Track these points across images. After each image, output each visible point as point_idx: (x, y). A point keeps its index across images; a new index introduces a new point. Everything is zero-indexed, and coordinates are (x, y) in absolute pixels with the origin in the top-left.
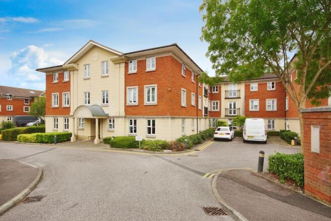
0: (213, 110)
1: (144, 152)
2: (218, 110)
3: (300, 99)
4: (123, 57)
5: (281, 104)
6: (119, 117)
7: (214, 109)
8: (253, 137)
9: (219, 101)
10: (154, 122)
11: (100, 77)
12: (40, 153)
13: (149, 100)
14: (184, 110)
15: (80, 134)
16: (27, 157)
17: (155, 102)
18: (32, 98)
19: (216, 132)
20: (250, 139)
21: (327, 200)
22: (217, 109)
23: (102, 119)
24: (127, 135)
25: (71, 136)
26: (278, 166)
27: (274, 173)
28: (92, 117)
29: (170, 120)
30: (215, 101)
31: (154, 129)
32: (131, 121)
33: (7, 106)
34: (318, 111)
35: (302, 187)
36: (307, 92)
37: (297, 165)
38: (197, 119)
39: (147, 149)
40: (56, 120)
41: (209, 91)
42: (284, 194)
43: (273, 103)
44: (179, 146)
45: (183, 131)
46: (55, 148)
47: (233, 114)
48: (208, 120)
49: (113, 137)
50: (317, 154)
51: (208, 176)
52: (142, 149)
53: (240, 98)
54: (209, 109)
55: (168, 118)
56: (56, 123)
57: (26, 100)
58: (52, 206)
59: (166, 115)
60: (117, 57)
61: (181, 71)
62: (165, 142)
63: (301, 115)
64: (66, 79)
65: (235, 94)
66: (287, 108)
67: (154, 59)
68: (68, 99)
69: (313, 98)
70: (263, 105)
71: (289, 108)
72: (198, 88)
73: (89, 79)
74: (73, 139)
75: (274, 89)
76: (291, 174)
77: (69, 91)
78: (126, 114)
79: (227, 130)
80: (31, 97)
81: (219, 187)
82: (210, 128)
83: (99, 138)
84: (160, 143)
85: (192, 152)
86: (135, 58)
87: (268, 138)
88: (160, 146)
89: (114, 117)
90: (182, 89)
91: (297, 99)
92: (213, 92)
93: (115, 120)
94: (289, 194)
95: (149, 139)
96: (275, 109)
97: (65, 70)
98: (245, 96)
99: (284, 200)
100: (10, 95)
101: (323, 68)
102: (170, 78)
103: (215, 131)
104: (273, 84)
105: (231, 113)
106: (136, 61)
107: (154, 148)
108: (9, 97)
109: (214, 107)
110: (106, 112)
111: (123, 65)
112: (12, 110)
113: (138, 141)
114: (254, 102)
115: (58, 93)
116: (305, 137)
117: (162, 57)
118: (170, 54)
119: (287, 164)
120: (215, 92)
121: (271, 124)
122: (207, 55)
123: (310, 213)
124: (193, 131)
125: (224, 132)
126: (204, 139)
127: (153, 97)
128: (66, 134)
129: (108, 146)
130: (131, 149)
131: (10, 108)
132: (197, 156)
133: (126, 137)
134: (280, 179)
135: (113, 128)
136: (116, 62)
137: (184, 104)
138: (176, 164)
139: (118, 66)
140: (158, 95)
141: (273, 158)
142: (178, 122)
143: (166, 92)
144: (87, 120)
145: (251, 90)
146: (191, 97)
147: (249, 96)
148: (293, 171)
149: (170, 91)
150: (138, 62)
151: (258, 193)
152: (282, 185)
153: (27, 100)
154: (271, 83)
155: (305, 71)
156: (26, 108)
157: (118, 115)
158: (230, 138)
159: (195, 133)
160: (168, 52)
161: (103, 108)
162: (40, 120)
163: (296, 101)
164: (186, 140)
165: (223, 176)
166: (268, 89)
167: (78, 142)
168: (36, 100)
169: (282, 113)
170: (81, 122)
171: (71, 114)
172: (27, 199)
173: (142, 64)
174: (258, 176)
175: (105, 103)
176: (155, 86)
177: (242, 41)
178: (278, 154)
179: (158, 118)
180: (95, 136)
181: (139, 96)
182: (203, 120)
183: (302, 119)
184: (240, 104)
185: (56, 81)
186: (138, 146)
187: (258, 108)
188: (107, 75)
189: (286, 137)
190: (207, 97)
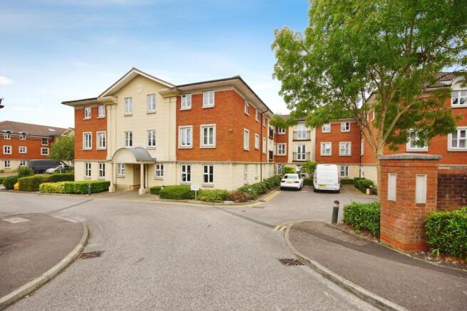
0: (278, 154)
1: (202, 204)
2: (285, 154)
3: (378, 145)
4: (175, 90)
5: (356, 149)
6: (169, 162)
7: (280, 153)
8: (324, 185)
9: (285, 144)
10: (211, 168)
11: (145, 114)
12: (73, 206)
13: (205, 142)
14: (246, 155)
15: (120, 182)
16: (60, 210)
17: (214, 145)
18: (52, 138)
19: (283, 180)
20: (322, 188)
21: (401, 247)
22: (283, 152)
23: (148, 164)
24: (179, 184)
25: (109, 185)
26: (354, 215)
27: (349, 224)
28: (136, 162)
29: (231, 166)
30: (282, 144)
31: (211, 177)
32: (184, 167)
33: (20, 147)
34: (395, 158)
35: (378, 236)
36: (386, 137)
37: (374, 214)
38: (261, 164)
39: (204, 200)
40: (88, 166)
41: (274, 132)
42: (360, 243)
43: (347, 146)
44: (242, 196)
45: (245, 179)
46: (90, 200)
47: (301, 159)
48: (272, 166)
49: (163, 186)
50: (393, 202)
51: (279, 229)
52: (199, 200)
53: (310, 140)
54: (274, 154)
55: (229, 163)
56: (89, 169)
57: (43, 139)
58: (116, 260)
59: (226, 159)
60: (166, 89)
61: (244, 108)
62: (225, 191)
63: (379, 162)
64: (101, 115)
65: (304, 136)
66: (362, 153)
67: (213, 93)
68: (104, 139)
69: (391, 144)
70: (335, 149)
71: (365, 152)
72: (263, 128)
73: (131, 115)
74: (111, 188)
75: (349, 130)
76: (367, 224)
77: (106, 130)
78: (177, 159)
79: (295, 177)
80: (50, 136)
81: (293, 239)
82: (275, 176)
83: (145, 187)
84: (220, 193)
85: (257, 203)
86: (189, 92)
87: (341, 186)
88: (220, 196)
89: (162, 162)
90: (245, 129)
91: (375, 145)
92: (279, 133)
93: (165, 166)
94: (365, 243)
95: (207, 189)
96: (349, 153)
97: (101, 103)
98: (316, 138)
99: (361, 249)
100: (23, 134)
101: (402, 112)
102: (232, 117)
103: (281, 179)
104: (347, 124)
105: (299, 158)
106: (190, 96)
107: (213, 198)
108: (21, 136)
109: (280, 151)
110: (153, 156)
111: (174, 100)
112: (26, 152)
113: (194, 191)
114: (326, 145)
115: (91, 132)
116: (382, 185)
117: (222, 92)
118: (232, 88)
119: (363, 213)
120: (282, 133)
121: (345, 171)
122: (280, 93)
123: (386, 260)
124: (256, 179)
125: (292, 180)
126: (269, 189)
127: (211, 139)
128: (103, 183)
129: (157, 197)
130: (186, 200)
131: (24, 150)
132: (263, 208)
133: (178, 186)
134: (355, 229)
135: (162, 175)
136: (165, 96)
137: (246, 147)
138: (241, 216)
139: (168, 100)
140: (217, 136)
141: (349, 208)
142: (240, 168)
143: (226, 133)
144: (129, 165)
145: (323, 131)
146: (254, 139)
147: (321, 138)
148: (369, 221)
149: (231, 132)
150: (193, 96)
151: (334, 244)
152: (358, 235)
153: (46, 139)
154: (345, 123)
155: (384, 115)
156: (44, 150)
157: (168, 160)
158: (299, 187)
159: (259, 181)
160: (230, 85)
161: (150, 152)
162: (63, 166)
163: (374, 147)
164: (250, 190)
165: (296, 228)
166: (342, 131)
167: (118, 192)
168: (57, 140)
169: (357, 158)
170: (121, 169)
171: (109, 158)
172: (83, 255)
173: (197, 99)
174: (333, 228)
175: (152, 146)
176: (214, 126)
177: (318, 79)
178: (354, 203)
179: (217, 163)
180: (140, 185)
181: (194, 137)
182: (267, 166)
183: (379, 167)
184: (310, 147)
185: (88, 118)
186: (192, 196)
187: (331, 151)
188: (154, 111)
189: (361, 185)
190: (272, 139)
